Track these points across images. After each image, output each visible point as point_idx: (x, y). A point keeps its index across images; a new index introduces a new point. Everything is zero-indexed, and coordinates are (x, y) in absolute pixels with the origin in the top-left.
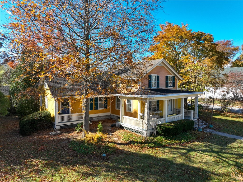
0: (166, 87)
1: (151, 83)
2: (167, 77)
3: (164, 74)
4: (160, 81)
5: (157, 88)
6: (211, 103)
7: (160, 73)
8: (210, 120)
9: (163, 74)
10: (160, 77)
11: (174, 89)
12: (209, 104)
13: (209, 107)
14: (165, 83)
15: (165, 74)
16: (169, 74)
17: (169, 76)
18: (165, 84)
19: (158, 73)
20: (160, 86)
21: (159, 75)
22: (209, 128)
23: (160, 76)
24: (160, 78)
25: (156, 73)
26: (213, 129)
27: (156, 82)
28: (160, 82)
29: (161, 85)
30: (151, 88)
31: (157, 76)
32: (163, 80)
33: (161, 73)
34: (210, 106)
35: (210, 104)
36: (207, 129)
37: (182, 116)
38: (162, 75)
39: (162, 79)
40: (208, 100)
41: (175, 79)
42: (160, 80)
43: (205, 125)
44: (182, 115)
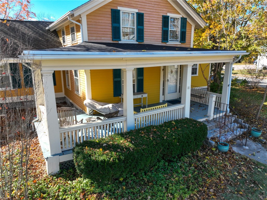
0: (162, 42)
1: (119, 28)
2: (166, 20)
3: (157, 11)
4: (145, 25)
5: (137, 43)
6: (264, 76)
7: (147, 7)
8: (257, 113)
9: (154, 11)
10: (145, 17)
11: (183, 46)
12: (261, 77)
13: (260, 83)
14: (161, 31)
15: (160, 11)
16: (171, 12)
17: (171, 15)
18: (161, 34)
19: (140, 6)
20: (145, 38)
21: (142, 12)
22: (251, 137)
23: (145, 15)
24: (145, 20)
25: (135, 5)
26: (261, 142)
27: (135, 27)
28: (145, 28)
29: (148, 35)
30: (120, 42)
31: (137, 13)
32: (154, 23)
33: (151, 8)
34: (262, 82)
35: (263, 79)
36: (244, 141)
37: (184, 108)
38: (153, 13)
39: (151, 21)
40: (260, 71)
41: (187, 24)
42: (145, 23)
43: (241, 127)
44: (185, 106)
